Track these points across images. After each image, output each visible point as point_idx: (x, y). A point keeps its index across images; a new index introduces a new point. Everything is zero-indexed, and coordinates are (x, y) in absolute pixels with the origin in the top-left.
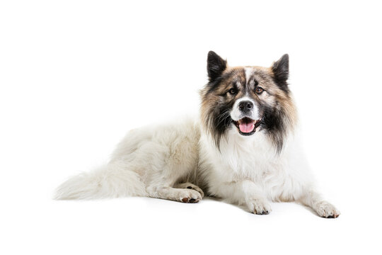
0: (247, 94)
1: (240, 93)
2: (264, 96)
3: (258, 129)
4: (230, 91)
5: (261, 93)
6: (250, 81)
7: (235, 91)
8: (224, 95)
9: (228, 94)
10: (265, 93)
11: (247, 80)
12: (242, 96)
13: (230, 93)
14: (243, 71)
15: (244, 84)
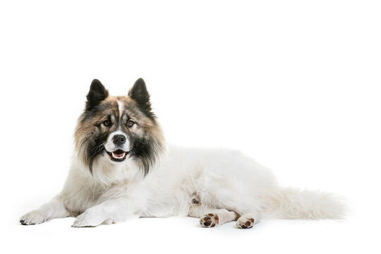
0: (120, 127)
1: (113, 126)
2: (134, 129)
3: (128, 156)
4: (104, 123)
5: (132, 126)
6: (122, 116)
7: (109, 123)
8: (98, 125)
9: (102, 126)
10: (135, 126)
11: (120, 115)
12: (115, 130)
13: (104, 124)
14: (117, 106)
15: (117, 118)
